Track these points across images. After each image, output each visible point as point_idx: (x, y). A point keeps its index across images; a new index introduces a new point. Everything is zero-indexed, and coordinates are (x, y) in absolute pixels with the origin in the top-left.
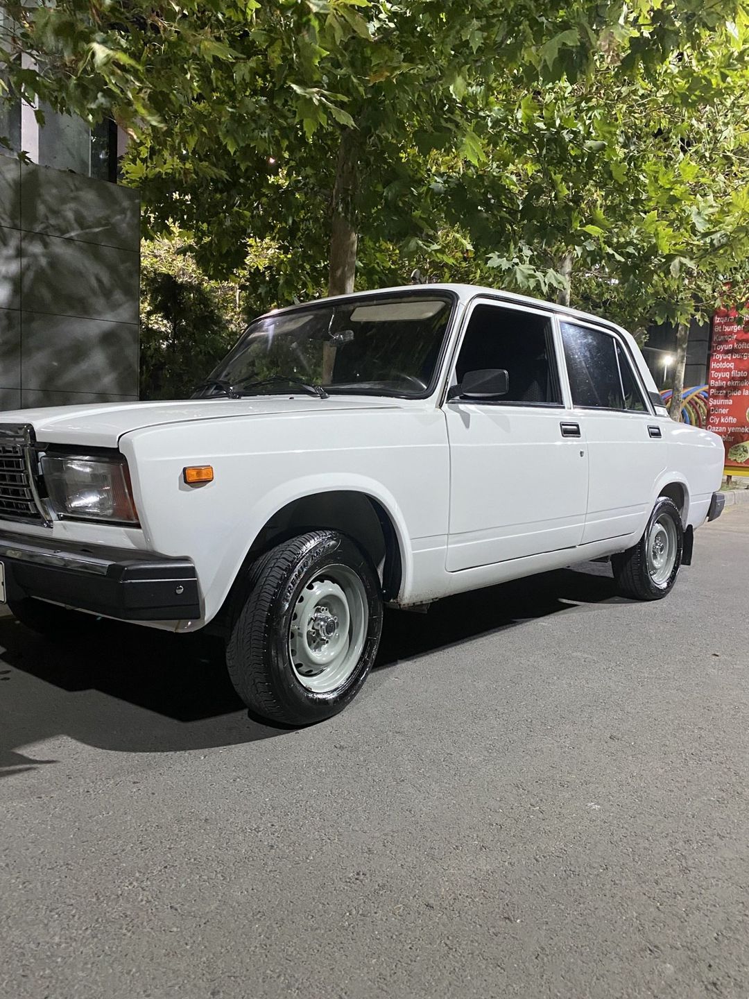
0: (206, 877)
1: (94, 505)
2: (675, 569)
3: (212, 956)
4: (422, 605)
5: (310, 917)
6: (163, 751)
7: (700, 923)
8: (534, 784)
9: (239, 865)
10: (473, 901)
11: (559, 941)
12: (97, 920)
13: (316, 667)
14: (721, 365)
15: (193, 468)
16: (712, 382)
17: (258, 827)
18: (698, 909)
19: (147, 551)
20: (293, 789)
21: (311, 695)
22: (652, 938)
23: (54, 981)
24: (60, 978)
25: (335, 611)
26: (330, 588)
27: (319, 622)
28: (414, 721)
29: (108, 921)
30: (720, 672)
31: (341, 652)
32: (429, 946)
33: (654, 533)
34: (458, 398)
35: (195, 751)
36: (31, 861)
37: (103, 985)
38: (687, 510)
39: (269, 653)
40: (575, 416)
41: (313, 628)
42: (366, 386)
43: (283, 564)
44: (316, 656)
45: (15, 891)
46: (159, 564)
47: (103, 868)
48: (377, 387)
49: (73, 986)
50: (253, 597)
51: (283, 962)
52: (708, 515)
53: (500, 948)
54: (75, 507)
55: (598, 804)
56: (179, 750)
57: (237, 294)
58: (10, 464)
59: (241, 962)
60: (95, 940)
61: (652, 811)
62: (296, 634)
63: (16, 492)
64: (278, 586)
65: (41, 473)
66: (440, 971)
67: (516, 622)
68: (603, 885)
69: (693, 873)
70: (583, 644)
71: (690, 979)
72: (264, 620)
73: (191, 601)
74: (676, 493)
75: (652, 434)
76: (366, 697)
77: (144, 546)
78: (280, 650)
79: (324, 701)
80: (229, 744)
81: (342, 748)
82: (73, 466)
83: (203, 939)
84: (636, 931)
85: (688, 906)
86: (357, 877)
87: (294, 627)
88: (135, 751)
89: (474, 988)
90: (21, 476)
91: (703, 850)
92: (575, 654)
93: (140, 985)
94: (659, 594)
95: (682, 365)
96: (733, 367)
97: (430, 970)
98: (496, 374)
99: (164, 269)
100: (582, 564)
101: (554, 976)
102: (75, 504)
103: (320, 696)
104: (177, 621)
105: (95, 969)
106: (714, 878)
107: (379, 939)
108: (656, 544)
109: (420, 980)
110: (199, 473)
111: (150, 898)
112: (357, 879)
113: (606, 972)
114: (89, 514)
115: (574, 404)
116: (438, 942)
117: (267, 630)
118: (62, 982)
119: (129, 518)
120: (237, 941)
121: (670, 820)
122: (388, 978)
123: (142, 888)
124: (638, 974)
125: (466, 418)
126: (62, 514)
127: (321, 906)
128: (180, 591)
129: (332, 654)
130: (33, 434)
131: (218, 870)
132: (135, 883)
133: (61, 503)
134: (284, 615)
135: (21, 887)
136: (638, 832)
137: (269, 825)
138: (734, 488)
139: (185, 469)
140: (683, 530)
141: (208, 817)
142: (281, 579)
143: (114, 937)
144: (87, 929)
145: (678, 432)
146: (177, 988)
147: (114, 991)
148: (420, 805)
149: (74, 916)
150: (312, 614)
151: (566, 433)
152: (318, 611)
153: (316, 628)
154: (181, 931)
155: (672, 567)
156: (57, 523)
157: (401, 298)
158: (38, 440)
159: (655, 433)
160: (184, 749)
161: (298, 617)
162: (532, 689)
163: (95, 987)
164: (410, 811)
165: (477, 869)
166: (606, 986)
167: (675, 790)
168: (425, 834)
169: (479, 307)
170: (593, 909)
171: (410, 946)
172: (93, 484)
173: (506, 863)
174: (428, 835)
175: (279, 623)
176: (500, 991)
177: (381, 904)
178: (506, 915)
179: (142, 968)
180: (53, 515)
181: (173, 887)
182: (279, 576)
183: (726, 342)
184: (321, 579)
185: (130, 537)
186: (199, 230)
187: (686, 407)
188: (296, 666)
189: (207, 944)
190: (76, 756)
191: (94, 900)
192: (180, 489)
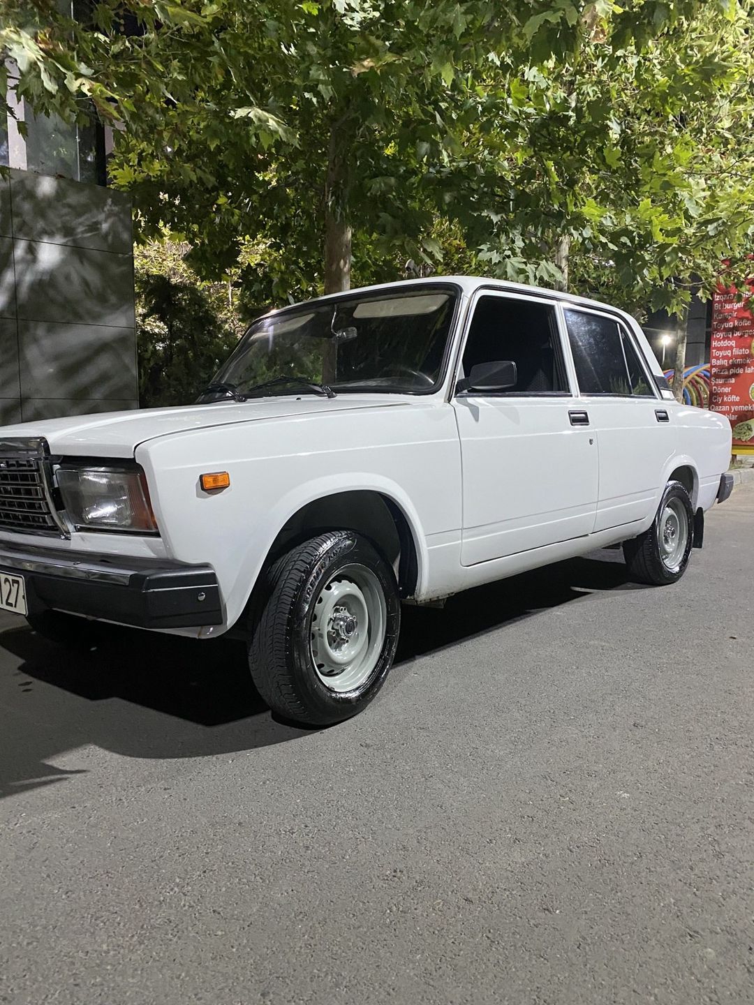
0: (245, 880)
1: (112, 516)
2: (687, 552)
3: (258, 957)
4: (438, 600)
5: (351, 916)
6: (190, 757)
7: (737, 907)
8: (562, 775)
9: (277, 867)
10: (511, 894)
11: (600, 930)
12: (142, 927)
13: (336, 666)
14: (722, 344)
15: (209, 475)
16: (714, 361)
17: (292, 829)
18: (734, 893)
19: (168, 559)
20: (323, 790)
21: (334, 695)
22: (691, 924)
23: (106, 989)
24: (112, 985)
25: (353, 611)
26: (347, 588)
27: (338, 621)
28: (437, 717)
29: (153, 927)
30: (739, 654)
31: (361, 650)
32: (471, 940)
33: (665, 518)
34: (466, 391)
35: (223, 755)
36: (71, 871)
37: (154, 991)
38: (697, 493)
39: (292, 654)
40: (582, 403)
41: (333, 628)
42: (372, 383)
43: (301, 566)
44: (338, 655)
45: (60, 901)
46: (181, 571)
47: (143, 875)
48: (384, 384)
49: (125, 993)
50: (273, 600)
51: (330, 960)
52: (717, 497)
53: (542, 940)
54: (93, 518)
55: (627, 792)
56: (207, 755)
57: (230, 292)
58: (24, 478)
59: (288, 962)
60: (143, 946)
61: (681, 797)
62: (317, 635)
63: (32, 506)
64: (298, 588)
65: (56, 486)
66: (485, 964)
67: (529, 613)
68: (639, 873)
69: (728, 857)
70: (600, 631)
71: (732, 962)
72: (285, 623)
73: (213, 607)
74: (685, 476)
75: (660, 419)
76: (387, 694)
77: (164, 555)
78: (302, 651)
79: (347, 701)
80: (256, 747)
81: (367, 746)
82: (90, 478)
83: (248, 941)
84: (675, 917)
85: (724, 890)
86: (394, 874)
87: (315, 628)
88: (163, 757)
89: (519, 979)
90: (36, 489)
91: (735, 834)
92: (592, 643)
93: (191, 989)
94: (671, 579)
95: (683, 346)
96: (734, 345)
97: (474, 964)
98: (505, 365)
99: (154, 270)
100: (595, 551)
101: (597, 965)
102: (93, 515)
103: (342, 696)
104: (199, 628)
105: (145, 975)
106: (748, 861)
107: (421, 935)
108: (668, 529)
109: (466, 973)
110: (215, 480)
111: (192, 903)
112: (394, 876)
113: (648, 959)
114: (106, 524)
115: (581, 391)
116: (480, 935)
117: (289, 633)
118: (113, 990)
119: (148, 528)
120: (282, 942)
121: (700, 805)
122: (434, 973)
123: (184, 894)
124: (680, 959)
125: (475, 411)
126: (79, 526)
127: (361, 904)
128: (202, 598)
129: (353, 653)
130: (47, 448)
131: (257, 873)
132: (176, 889)
133: (78, 515)
134: (305, 616)
135: (64, 897)
136: (670, 819)
137: (303, 826)
138: (740, 467)
139: (201, 477)
140: (693, 513)
141: (242, 821)
142: (300, 581)
143: (161, 943)
144: (133, 936)
145: (683, 414)
146: (227, 990)
147: (166, 996)
148: (451, 801)
149: (119, 924)
150: (331, 615)
151: (574, 421)
152: (337, 611)
153: (336, 627)
154: (226, 934)
155: (684, 550)
156: (74, 535)
157: (403, 292)
158: (52, 453)
159: (663, 417)
160: (211, 754)
161: (318, 619)
162: (552, 679)
163: (147, 993)
164: (441, 807)
165: (512, 861)
166: (649, 973)
167: (703, 775)
168: (458, 829)
169: (483, 298)
170: (630, 897)
171: (453, 940)
172: (110, 494)
173: (541, 855)
174: (461, 831)
175: (300, 625)
176: (545, 982)
177: (420, 900)
178: (545, 907)
179: (191, 973)
180: (71, 527)
181: (214, 891)
182: (298, 579)
183: (726, 320)
184: (338, 579)
185: (150, 546)
186: (190, 232)
187: (686, 387)
188: (318, 666)
189: (252, 946)
190: (105, 765)
191: (137, 907)
192: (198, 496)
